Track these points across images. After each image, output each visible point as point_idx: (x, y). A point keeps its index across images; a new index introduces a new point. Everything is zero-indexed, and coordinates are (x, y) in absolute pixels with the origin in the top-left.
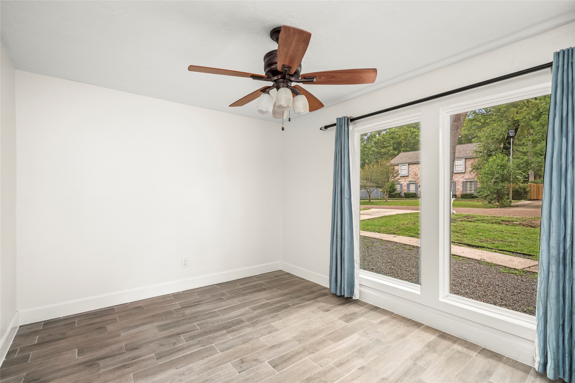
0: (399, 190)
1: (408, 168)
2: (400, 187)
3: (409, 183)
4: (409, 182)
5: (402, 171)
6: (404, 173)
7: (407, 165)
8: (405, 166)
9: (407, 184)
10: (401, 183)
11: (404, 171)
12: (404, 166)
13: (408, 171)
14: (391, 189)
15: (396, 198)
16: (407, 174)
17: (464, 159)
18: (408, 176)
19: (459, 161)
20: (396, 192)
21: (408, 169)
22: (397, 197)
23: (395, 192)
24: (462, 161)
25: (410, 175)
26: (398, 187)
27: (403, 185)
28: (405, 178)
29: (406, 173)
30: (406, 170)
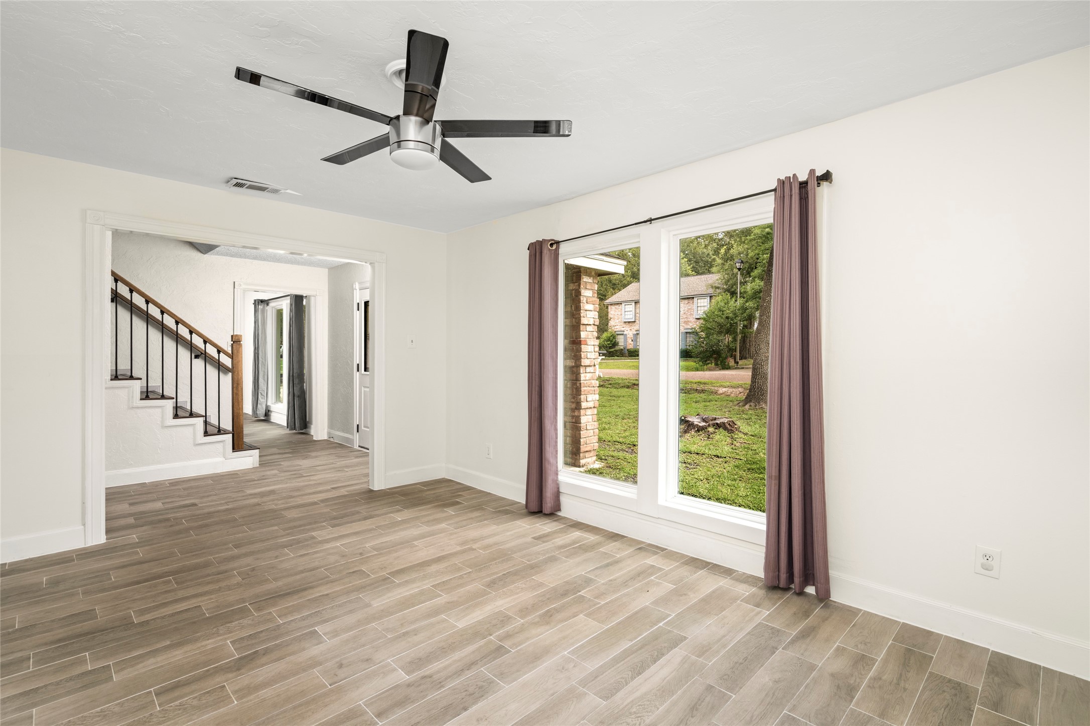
0: (623, 345)
1: (635, 309)
2: (624, 340)
3: (636, 333)
4: (636, 331)
5: (626, 313)
6: (629, 317)
7: (634, 304)
8: (631, 306)
9: (634, 334)
10: (625, 333)
11: (629, 313)
12: (629, 306)
13: (634, 315)
14: (609, 342)
15: (616, 358)
16: (634, 318)
17: (709, 297)
18: (635, 322)
19: (702, 300)
20: (619, 347)
21: (634, 311)
22: (618, 356)
23: (617, 348)
24: (706, 300)
25: (637, 321)
26: (621, 340)
27: (628, 336)
28: (631, 324)
29: (631, 316)
30: (631, 313)
